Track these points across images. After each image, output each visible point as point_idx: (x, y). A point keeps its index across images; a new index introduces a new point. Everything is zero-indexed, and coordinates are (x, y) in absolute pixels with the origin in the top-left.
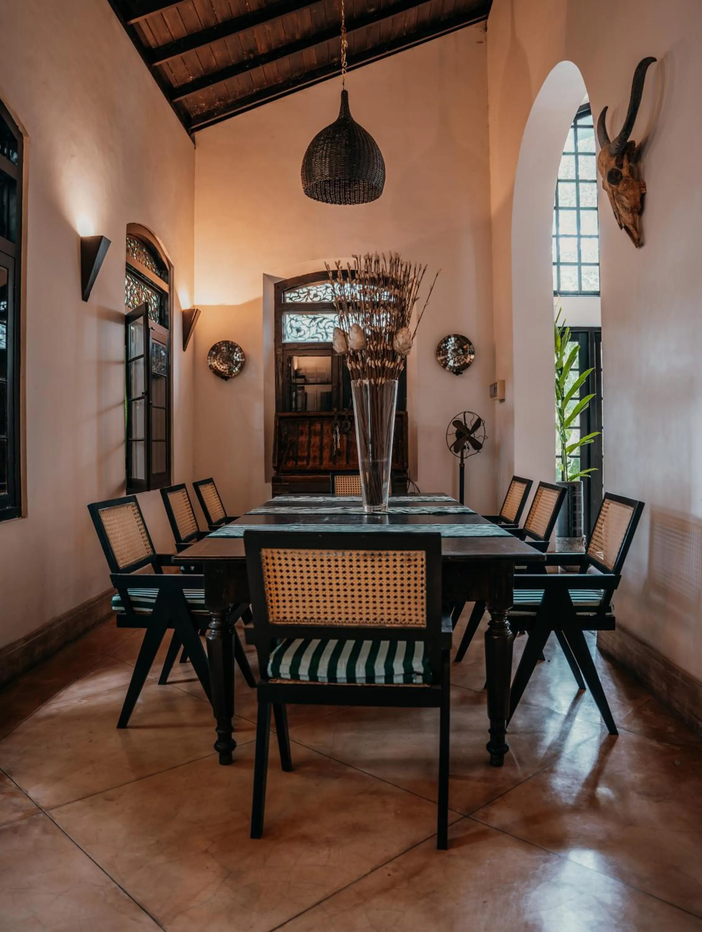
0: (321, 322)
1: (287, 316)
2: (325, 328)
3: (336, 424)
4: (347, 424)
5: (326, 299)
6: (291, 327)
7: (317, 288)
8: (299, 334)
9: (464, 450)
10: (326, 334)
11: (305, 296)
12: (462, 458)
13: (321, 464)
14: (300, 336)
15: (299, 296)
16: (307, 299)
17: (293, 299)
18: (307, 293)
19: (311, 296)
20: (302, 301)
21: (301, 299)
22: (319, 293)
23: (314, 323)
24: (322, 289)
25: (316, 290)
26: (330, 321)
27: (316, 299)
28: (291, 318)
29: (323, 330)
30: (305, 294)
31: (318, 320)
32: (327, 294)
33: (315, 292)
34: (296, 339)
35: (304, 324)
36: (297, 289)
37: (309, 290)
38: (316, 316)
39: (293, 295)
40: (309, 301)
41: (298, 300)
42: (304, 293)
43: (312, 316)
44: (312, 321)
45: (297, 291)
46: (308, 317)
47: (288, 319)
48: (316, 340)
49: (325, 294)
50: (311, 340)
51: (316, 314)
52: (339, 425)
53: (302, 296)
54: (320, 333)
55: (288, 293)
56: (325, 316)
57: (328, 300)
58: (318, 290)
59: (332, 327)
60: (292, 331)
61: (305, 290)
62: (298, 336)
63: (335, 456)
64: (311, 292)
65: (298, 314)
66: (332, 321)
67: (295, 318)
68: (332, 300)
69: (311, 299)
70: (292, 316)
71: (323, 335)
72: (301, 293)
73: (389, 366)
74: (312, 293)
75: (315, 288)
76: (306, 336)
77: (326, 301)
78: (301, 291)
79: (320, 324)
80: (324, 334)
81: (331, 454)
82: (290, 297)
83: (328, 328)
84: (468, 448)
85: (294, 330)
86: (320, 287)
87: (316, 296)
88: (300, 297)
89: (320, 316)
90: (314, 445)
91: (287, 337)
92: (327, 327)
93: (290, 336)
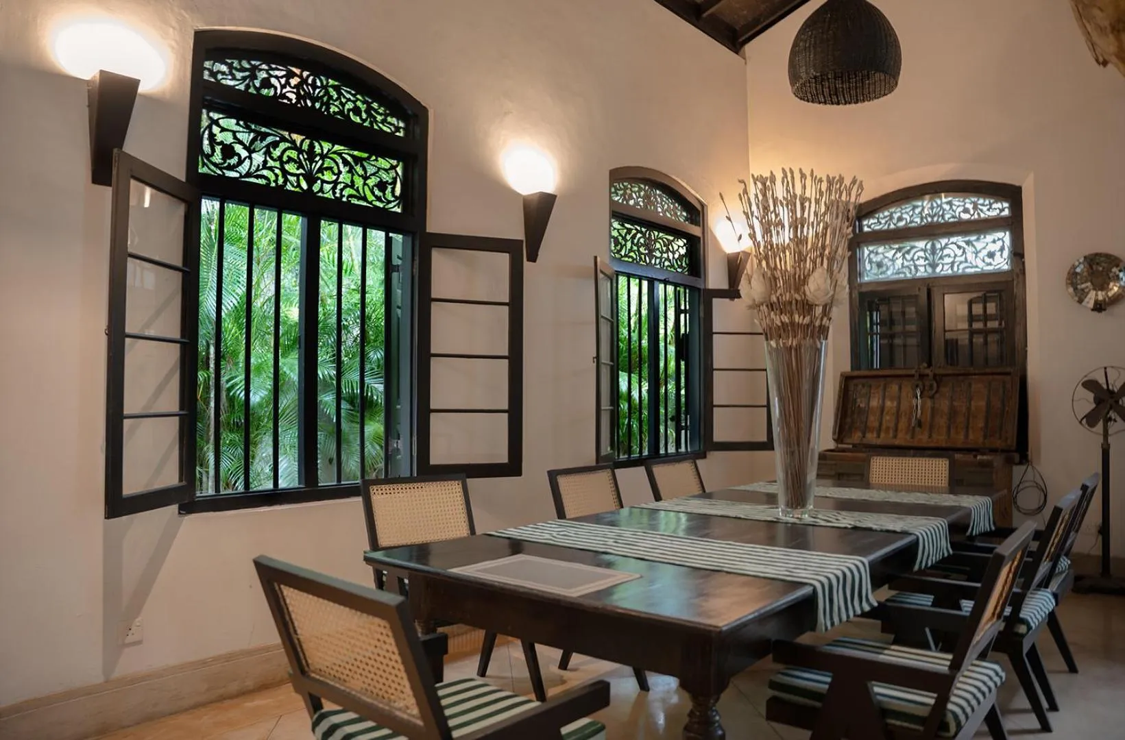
0: (908, 252)
1: (865, 249)
2: (912, 259)
3: (917, 386)
4: (931, 386)
5: (914, 222)
6: (871, 262)
7: (902, 209)
8: (881, 270)
9: (1109, 424)
10: (916, 267)
11: (886, 222)
12: (1106, 434)
13: (895, 437)
14: (881, 274)
15: (878, 221)
16: (889, 225)
17: (872, 226)
18: (888, 218)
19: (895, 221)
20: (883, 228)
21: (881, 226)
22: (905, 216)
23: (899, 255)
24: (908, 210)
25: (900, 211)
26: (919, 251)
27: (902, 224)
28: (869, 250)
29: (911, 263)
30: (887, 219)
31: (904, 251)
32: (915, 216)
33: (899, 214)
34: (877, 277)
35: (886, 257)
36: (876, 213)
37: (892, 214)
38: (901, 245)
39: (872, 221)
40: (892, 226)
41: (877, 228)
42: (885, 217)
43: (897, 246)
44: (896, 253)
45: (877, 216)
46: (891, 248)
47: (866, 252)
48: (902, 276)
49: (912, 215)
50: (896, 277)
51: (902, 242)
52: (922, 387)
53: (883, 221)
54: (907, 267)
55: (865, 220)
56: (913, 244)
57: (917, 222)
58: (904, 211)
59: (922, 258)
60: (871, 267)
61: (886, 213)
62: (880, 272)
63: (914, 428)
64: (894, 215)
65: (878, 244)
66: (922, 250)
67: (875, 251)
68: (921, 222)
69: (895, 225)
70: (871, 248)
71: (911, 270)
72: (881, 218)
73: (800, 322)
74: (896, 216)
75: (899, 209)
76: (889, 273)
77: (913, 224)
78: (881, 215)
79: (907, 256)
80: (913, 268)
81: (910, 425)
82: (870, 225)
83: (918, 259)
84: (1115, 421)
85: (874, 265)
86: (906, 208)
87: (900, 219)
88: (881, 223)
89: (907, 245)
90: (888, 412)
91: (865, 275)
92: (916, 258)
93: (869, 274)
